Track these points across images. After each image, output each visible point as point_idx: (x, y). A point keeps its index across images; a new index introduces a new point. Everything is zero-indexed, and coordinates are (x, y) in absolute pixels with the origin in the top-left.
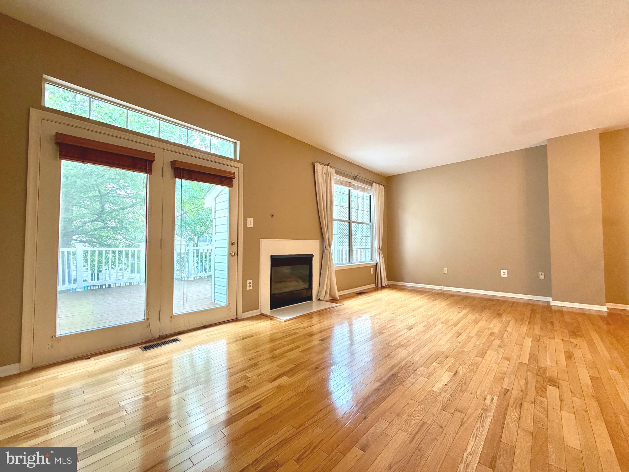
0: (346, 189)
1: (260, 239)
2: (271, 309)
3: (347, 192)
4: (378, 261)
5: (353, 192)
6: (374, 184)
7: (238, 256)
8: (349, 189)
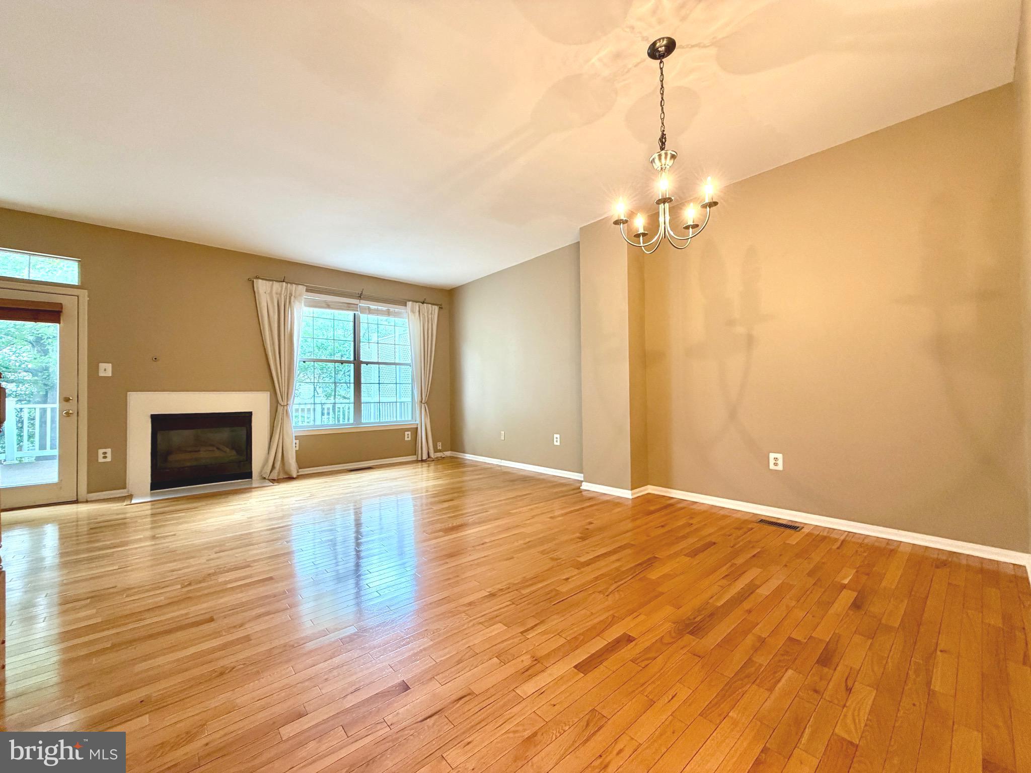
0: (350, 315)
1: (128, 393)
2: (151, 490)
3: (352, 319)
4: (418, 422)
5: (363, 318)
6: (409, 304)
7: (79, 417)
8: (355, 314)
